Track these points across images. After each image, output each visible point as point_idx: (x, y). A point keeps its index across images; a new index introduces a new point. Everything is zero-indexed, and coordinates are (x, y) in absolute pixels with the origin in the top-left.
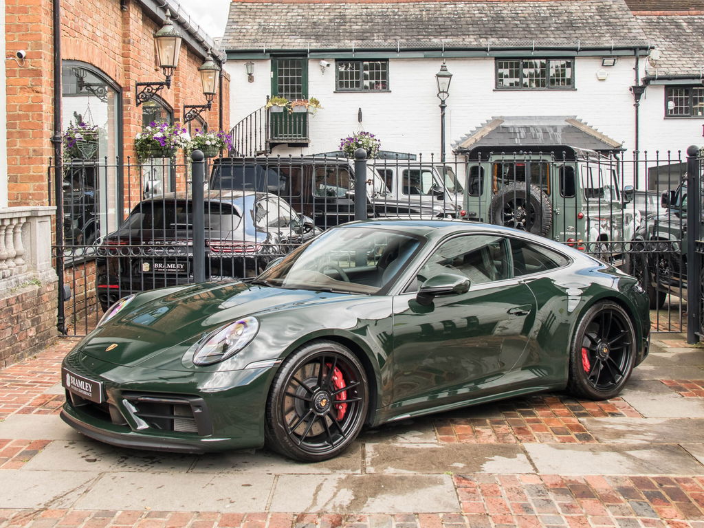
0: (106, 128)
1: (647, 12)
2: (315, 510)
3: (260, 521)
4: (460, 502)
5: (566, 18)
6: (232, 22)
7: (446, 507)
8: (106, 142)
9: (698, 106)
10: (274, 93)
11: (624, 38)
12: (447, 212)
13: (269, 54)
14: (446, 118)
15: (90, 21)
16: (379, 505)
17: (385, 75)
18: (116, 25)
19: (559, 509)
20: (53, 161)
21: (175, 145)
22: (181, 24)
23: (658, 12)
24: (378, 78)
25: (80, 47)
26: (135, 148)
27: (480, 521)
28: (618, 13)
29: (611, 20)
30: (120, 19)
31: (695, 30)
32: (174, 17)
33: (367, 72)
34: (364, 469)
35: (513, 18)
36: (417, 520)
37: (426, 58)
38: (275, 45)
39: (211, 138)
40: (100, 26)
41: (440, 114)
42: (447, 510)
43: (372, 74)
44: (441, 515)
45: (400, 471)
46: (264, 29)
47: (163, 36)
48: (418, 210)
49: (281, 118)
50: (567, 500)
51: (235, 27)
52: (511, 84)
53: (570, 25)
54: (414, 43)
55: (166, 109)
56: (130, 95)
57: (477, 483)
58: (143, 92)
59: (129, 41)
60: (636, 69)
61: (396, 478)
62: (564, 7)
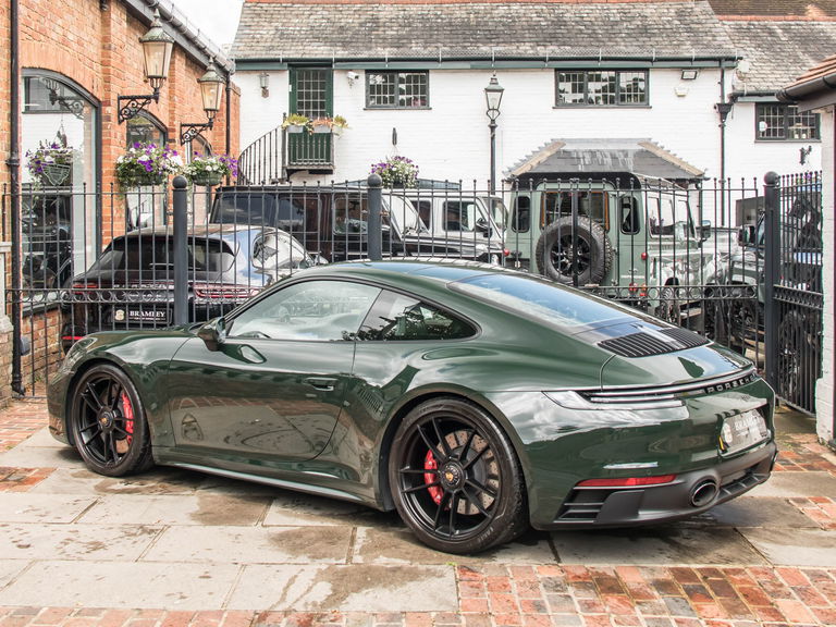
0: (82, 150)
1: (735, 17)
2: (281, 608)
3: (213, 620)
4: (459, 599)
5: (639, 23)
6: (244, 26)
7: (441, 604)
8: (81, 166)
9: (794, 128)
10: (292, 111)
11: (708, 46)
12: (491, 251)
13: (286, 64)
14: (496, 139)
15: (60, 22)
16: (359, 602)
17: (425, 90)
18: (93, 27)
19: (578, 607)
20: (8, 188)
21: (164, 170)
22: (177, 27)
23: (749, 17)
24: (416, 93)
25: (46, 53)
26: (117, 174)
27: (480, 621)
28: (701, 17)
29: (693, 26)
30: (99, 20)
31: (791, 39)
32: (165, 17)
33: (403, 86)
34: (349, 559)
35: (577, 22)
36: (404, 620)
37: (473, 69)
38: (294, 52)
39: (212, 163)
40: (73, 28)
41: (490, 136)
42: (441, 608)
43: (408, 88)
44: (433, 614)
45: (393, 560)
46: (282, 34)
47: (150, 41)
48: (458, 248)
49: (300, 140)
50: (589, 596)
51: (247, 32)
52: (575, 101)
53: (645, 31)
54: (459, 51)
55: (158, 127)
56: (111, 110)
57: (485, 576)
58: (126, 107)
59: (110, 46)
60: (722, 83)
61: (387, 569)
62: (639, 9)
